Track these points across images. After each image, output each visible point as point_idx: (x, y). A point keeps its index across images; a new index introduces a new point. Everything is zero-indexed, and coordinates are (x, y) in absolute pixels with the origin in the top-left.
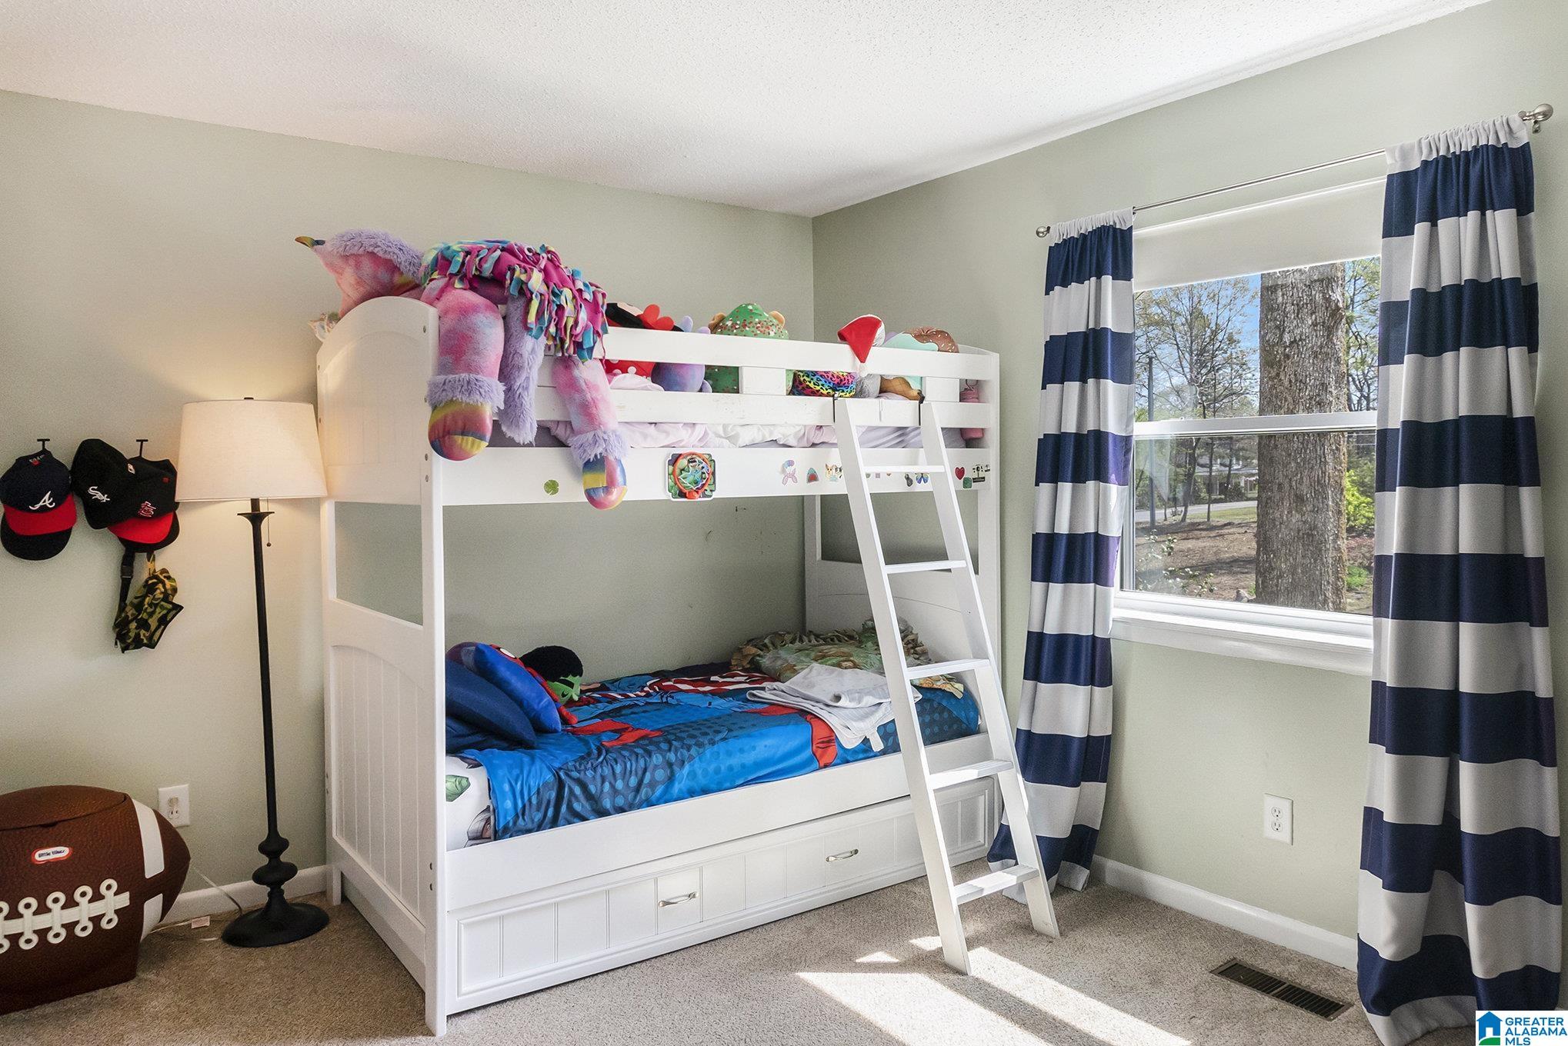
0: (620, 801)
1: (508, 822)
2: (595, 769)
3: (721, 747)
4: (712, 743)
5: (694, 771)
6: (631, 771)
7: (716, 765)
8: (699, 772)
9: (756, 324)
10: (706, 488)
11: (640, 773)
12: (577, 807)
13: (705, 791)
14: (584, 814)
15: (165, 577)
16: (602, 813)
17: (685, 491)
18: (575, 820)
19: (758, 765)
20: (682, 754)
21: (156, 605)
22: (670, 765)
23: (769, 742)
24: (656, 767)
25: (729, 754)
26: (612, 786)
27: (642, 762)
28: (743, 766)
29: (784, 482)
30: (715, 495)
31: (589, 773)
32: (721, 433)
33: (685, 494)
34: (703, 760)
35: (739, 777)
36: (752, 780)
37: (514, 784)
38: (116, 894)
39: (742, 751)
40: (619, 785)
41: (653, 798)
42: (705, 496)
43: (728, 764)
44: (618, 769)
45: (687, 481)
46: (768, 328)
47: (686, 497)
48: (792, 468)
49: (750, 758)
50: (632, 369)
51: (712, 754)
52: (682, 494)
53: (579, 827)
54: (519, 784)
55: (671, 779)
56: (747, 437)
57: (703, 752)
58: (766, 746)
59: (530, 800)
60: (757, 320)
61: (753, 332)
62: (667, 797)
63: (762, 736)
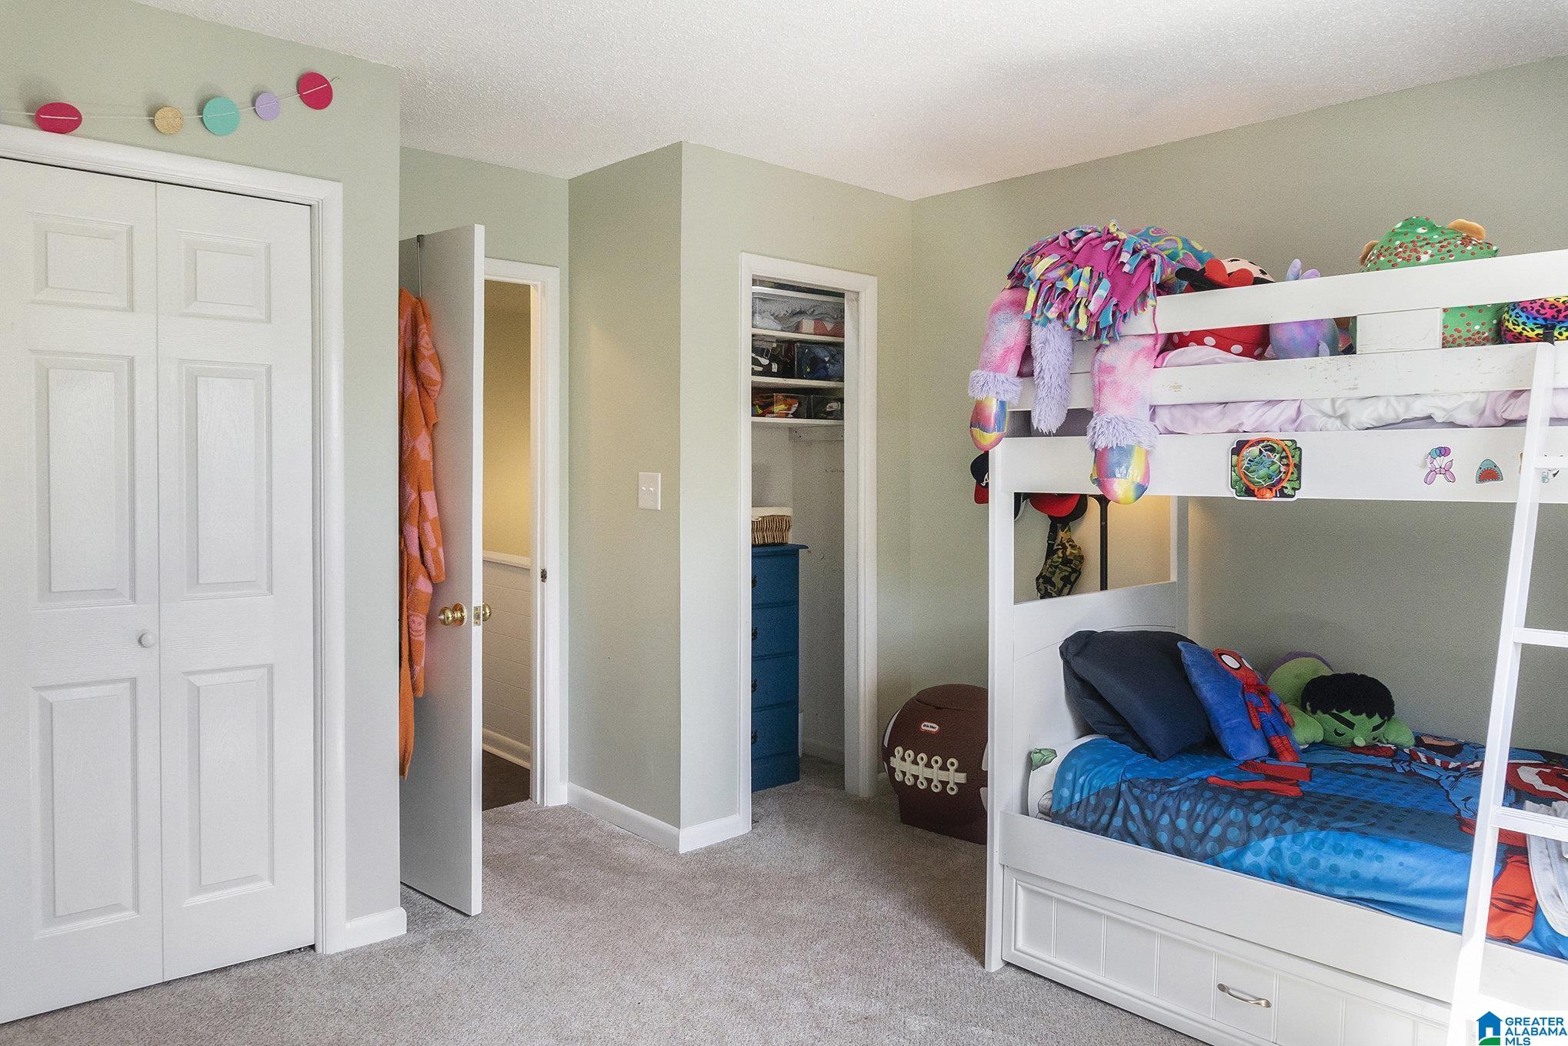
0: (1180, 843)
1: (1060, 810)
2: (1160, 795)
3: (1331, 837)
4: (1322, 827)
5: (1279, 849)
6: (1199, 815)
7: (1312, 856)
8: (1287, 854)
9: (1396, 248)
10: (1285, 484)
11: (1210, 820)
12: (1132, 827)
13: (1290, 881)
14: (1138, 838)
15: (1070, 545)
16: (1157, 846)
17: (1252, 487)
18: (1128, 840)
19: (1377, 884)
20: (1271, 823)
21: (1056, 567)
22: (1249, 828)
23: (1410, 860)
24: (1231, 823)
25: (1338, 850)
26: (1173, 822)
27: (1215, 811)
28: (1355, 875)
29: (1428, 480)
30: (1299, 495)
31: (1152, 798)
32: (1330, 412)
33: (1254, 491)
34: (1299, 841)
35: (1343, 884)
36: (1356, 898)
37: (1077, 777)
38: (956, 771)
39: (1358, 853)
40: (1182, 823)
41: (1219, 858)
42: (1283, 495)
43: (1332, 862)
44: (1186, 806)
45: (1259, 475)
46: (1416, 251)
47: (1256, 496)
48: (1447, 459)
49: (1370, 869)
50: (1210, 340)
51: (1313, 840)
52: (1249, 492)
53: (1128, 848)
54: (1083, 778)
55: (1244, 846)
56: (1366, 414)
57: (1302, 833)
58: (1401, 864)
59: (1088, 798)
60: (1398, 243)
61: (1389, 261)
62: (1235, 863)
63: (1406, 848)
